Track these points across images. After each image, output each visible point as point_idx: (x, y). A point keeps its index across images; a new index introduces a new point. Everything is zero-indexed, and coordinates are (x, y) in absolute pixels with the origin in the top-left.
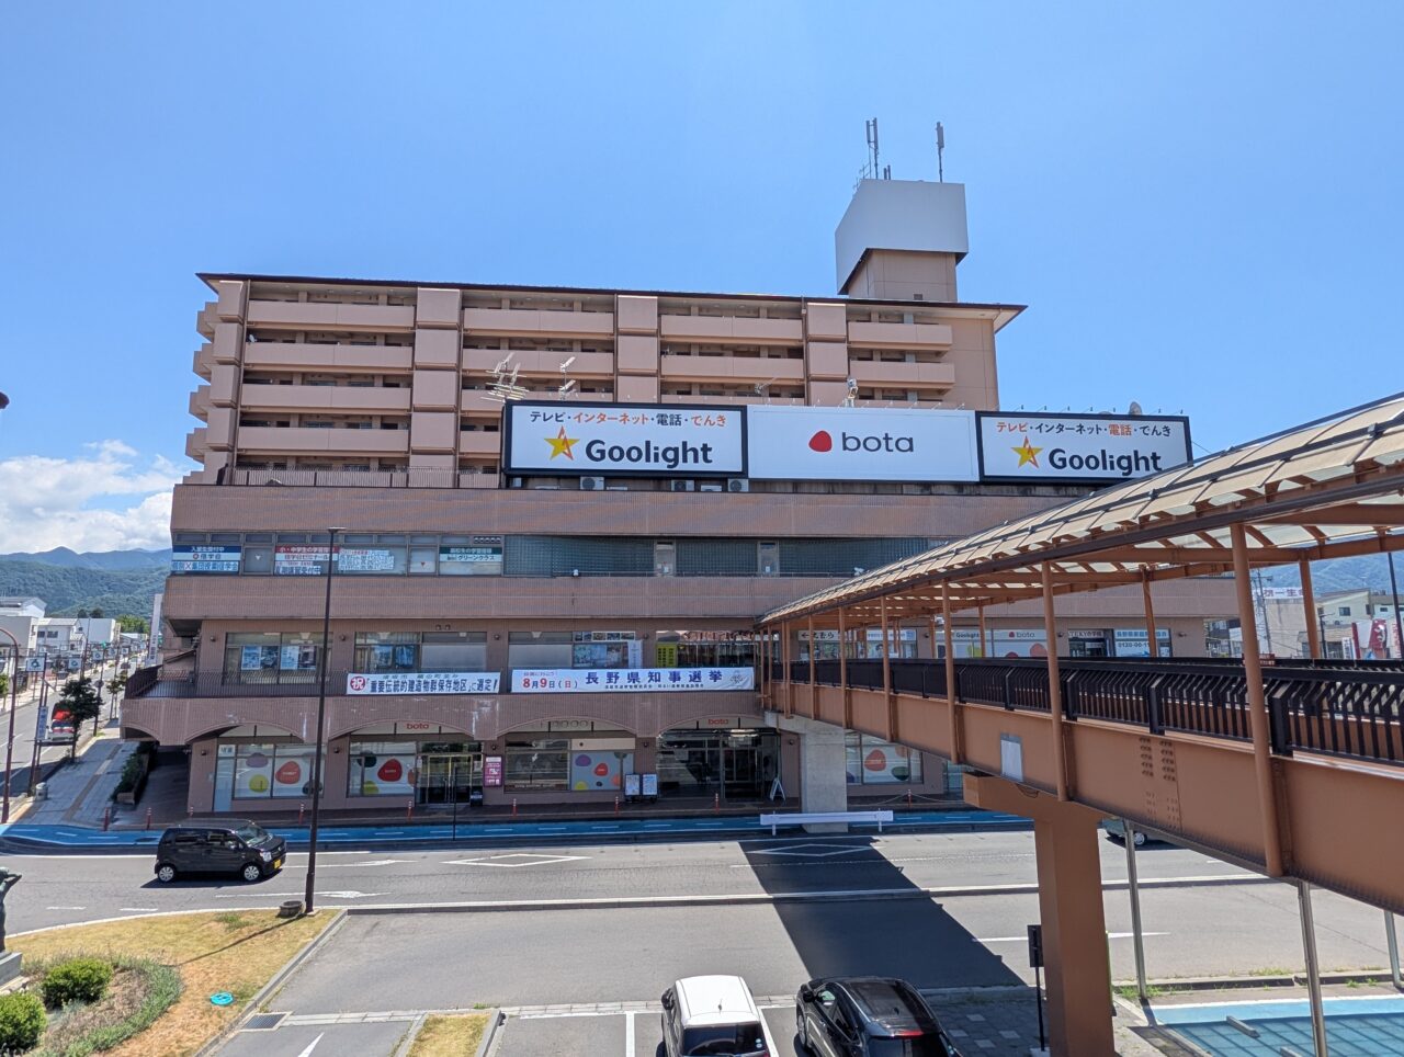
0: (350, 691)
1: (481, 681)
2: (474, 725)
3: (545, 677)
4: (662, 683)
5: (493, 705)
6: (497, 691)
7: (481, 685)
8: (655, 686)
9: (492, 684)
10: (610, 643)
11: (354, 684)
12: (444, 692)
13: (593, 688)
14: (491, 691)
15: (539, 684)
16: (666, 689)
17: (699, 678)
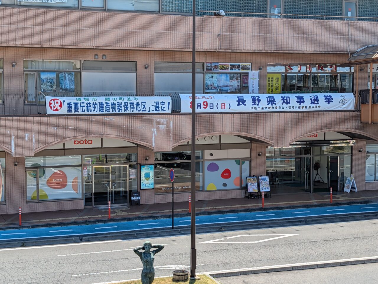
0: (49, 111)
1: (157, 103)
2: (153, 139)
3: (206, 100)
4: (291, 105)
5: (169, 122)
6: (170, 111)
7: (157, 107)
8: (286, 108)
9: (166, 105)
10: (233, 73)
11: (52, 105)
12: (129, 112)
13: (242, 108)
14: (166, 112)
15: (202, 106)
16: (295, 110)
17: (318, 101)
